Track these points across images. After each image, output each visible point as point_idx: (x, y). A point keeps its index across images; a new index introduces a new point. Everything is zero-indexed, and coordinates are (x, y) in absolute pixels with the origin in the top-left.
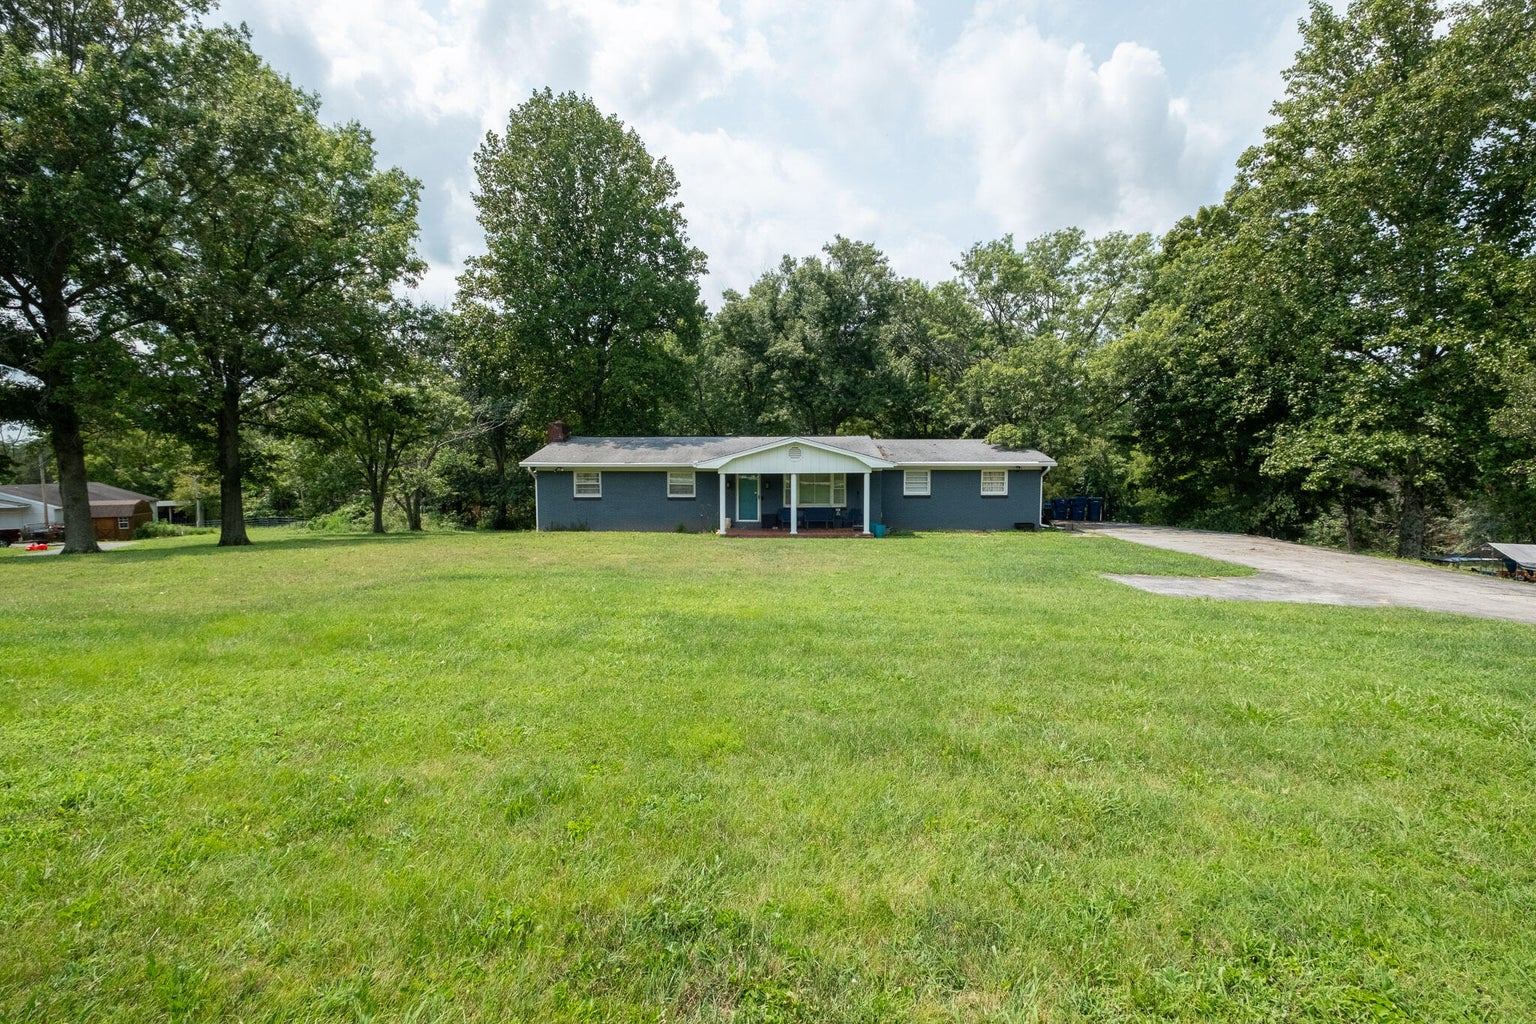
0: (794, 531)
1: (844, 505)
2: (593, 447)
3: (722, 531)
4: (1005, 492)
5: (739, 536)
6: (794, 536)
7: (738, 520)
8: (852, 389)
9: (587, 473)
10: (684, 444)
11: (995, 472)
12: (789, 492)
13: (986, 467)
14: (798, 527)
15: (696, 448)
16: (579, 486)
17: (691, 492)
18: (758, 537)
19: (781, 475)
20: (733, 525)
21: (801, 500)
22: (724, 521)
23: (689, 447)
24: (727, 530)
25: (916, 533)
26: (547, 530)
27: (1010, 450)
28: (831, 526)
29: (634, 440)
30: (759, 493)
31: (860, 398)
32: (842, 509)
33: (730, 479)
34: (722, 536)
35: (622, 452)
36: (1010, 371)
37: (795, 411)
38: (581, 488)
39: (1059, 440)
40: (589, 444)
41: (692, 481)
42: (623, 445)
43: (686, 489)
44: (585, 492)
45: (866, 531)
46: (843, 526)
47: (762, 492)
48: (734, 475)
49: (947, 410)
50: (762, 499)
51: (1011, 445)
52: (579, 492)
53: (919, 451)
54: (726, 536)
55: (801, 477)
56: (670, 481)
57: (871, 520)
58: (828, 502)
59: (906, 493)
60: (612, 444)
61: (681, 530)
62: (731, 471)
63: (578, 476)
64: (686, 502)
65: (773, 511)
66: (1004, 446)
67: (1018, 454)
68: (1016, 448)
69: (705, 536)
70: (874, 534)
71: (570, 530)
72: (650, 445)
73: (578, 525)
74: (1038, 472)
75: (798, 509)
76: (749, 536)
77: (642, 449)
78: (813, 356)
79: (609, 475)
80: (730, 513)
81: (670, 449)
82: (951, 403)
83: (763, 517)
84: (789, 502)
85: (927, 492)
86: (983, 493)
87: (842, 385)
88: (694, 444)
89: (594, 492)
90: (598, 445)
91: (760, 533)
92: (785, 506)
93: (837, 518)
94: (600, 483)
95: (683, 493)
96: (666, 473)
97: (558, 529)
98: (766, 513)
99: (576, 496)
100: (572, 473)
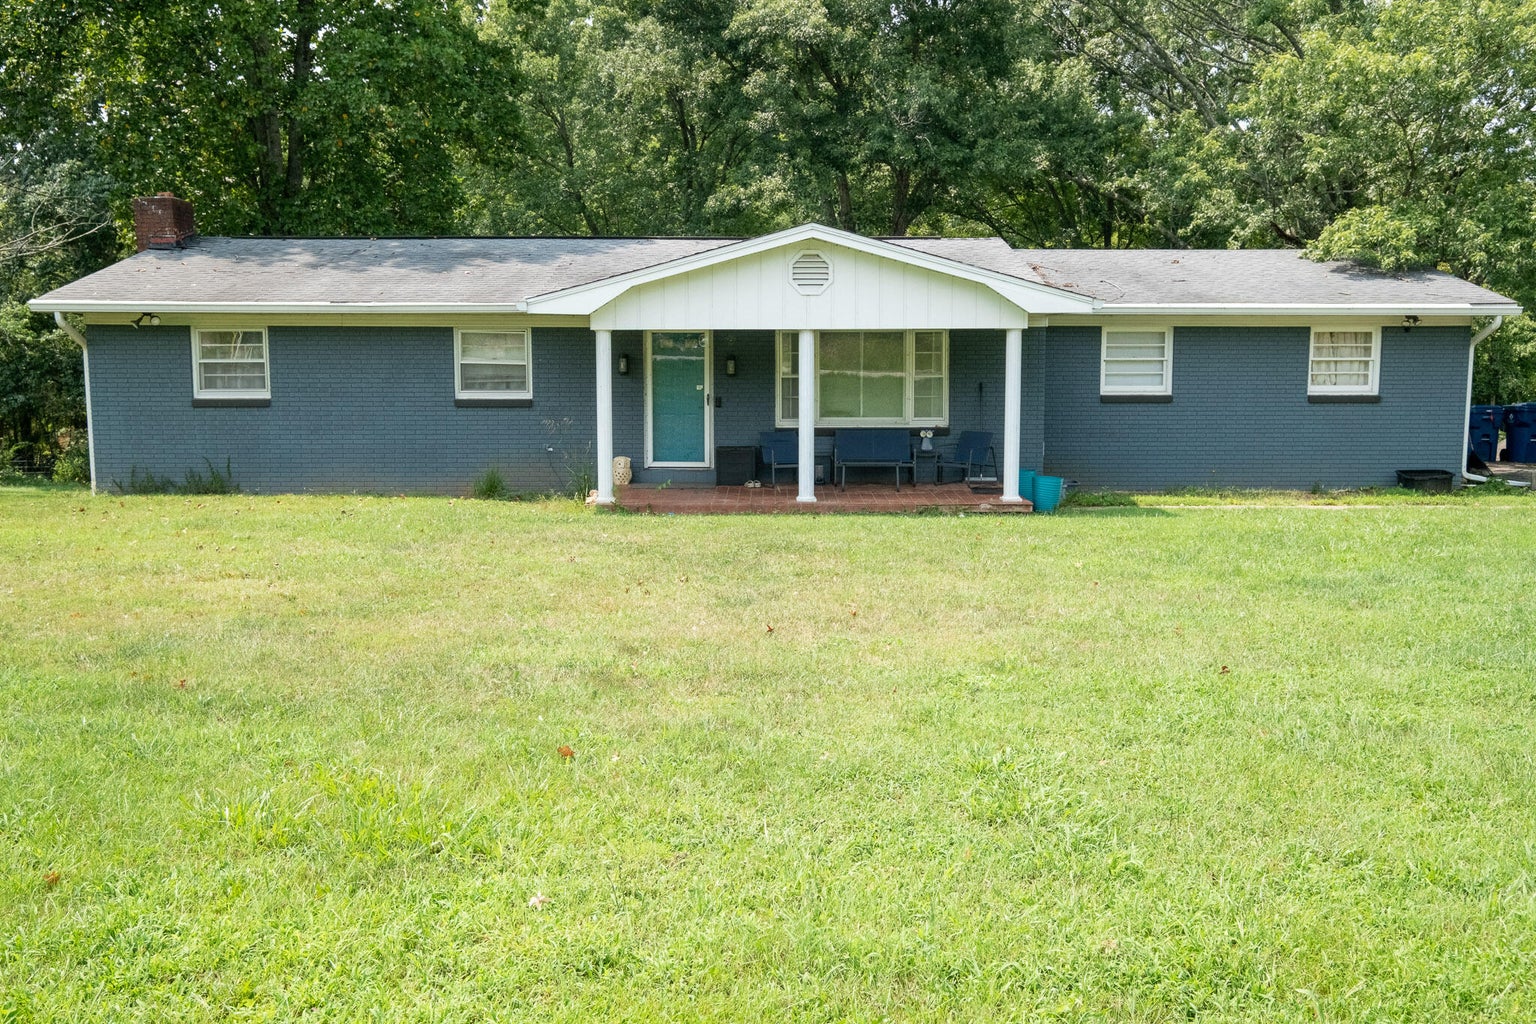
0: (806, 492)
1: (942, 422)
2: (251, 266)
3: (603, 494)
4: (1372, 388)
5: (653, 510)
6: (807, 509)
7: (649, 462)
8: (951, 121)
9: (226, 333)
10: (502, 259)
11: (1348, 333)
12: (793, 385)
13: (1325, 319)
14: (819, 482)
15: (534, 268)
16: (207, 367)
17: (522, 386)
18: (708, 510)
19: (770, 335)
20: (638, 474)
21: (825, 410)
22: (609, 468)
23: (514, 266)
24: (617, 490)
25: (1143, 500)
26: (121, 488)
27: (1383, 275)
28: (909, 479)
29: (371, 246)
30: (707, 387)
31: (972, 145)
32: (938, 432)
33: (628, 345)
34: (603, 509)
35: (328, 277)
36: (1385, 62)
37: (802, 181)
38: (213, 373)
39: (1514, 246)
40: (239, 257)
41: (523, 356)
42: (336, 261)
43: (507, 377)
44: (229, 384)
45: (1011, 493)
46: (940, 478)
47: (717, 385)
48: (638, 335)
49: (1201, 175)
50: (718, 403)
51: (1388, 261)
52: (209, 384)
53: (1137, 277)
54: (612, 509)
55: (825, 337)
56: (462, 355)
57: (1024, 465)
58: (900, 413)
59: (1107, 389)
60: (308, 258)
61: (492, 490)
62: (629, 323)
63: (204, 336)
64: (505, 414)
65: (745, 437)
66: (1366, 265)
67: (1407, 285)
68: (1400, 270)
69: (555, 507)
70: (1034, 504)
71: (184, 491)
72: (412, 260)
73: (206, 477)
75: (819, 433)
76: (678, 510)
77: (386, 270)
78: (850, 33)
79: (294, 338)
80: (627, 441)
81: (461, 271)
82: (1211, 158)
83: (721, 453)
84: (793, 411)
85: (1164, 388)
86: (1314, 390)
87: (927, 109)
88: (529, 258)
89: (249, 384)
90: (265, 258)
91: (712, 500)
92: (781, 423)
93: (925, 456)
94: (265, 360)
95: (496, 387)
96: (449, 331)
97: (144, 490)
98: (727, 443)
99: (201, 394)
100: (183, 331)
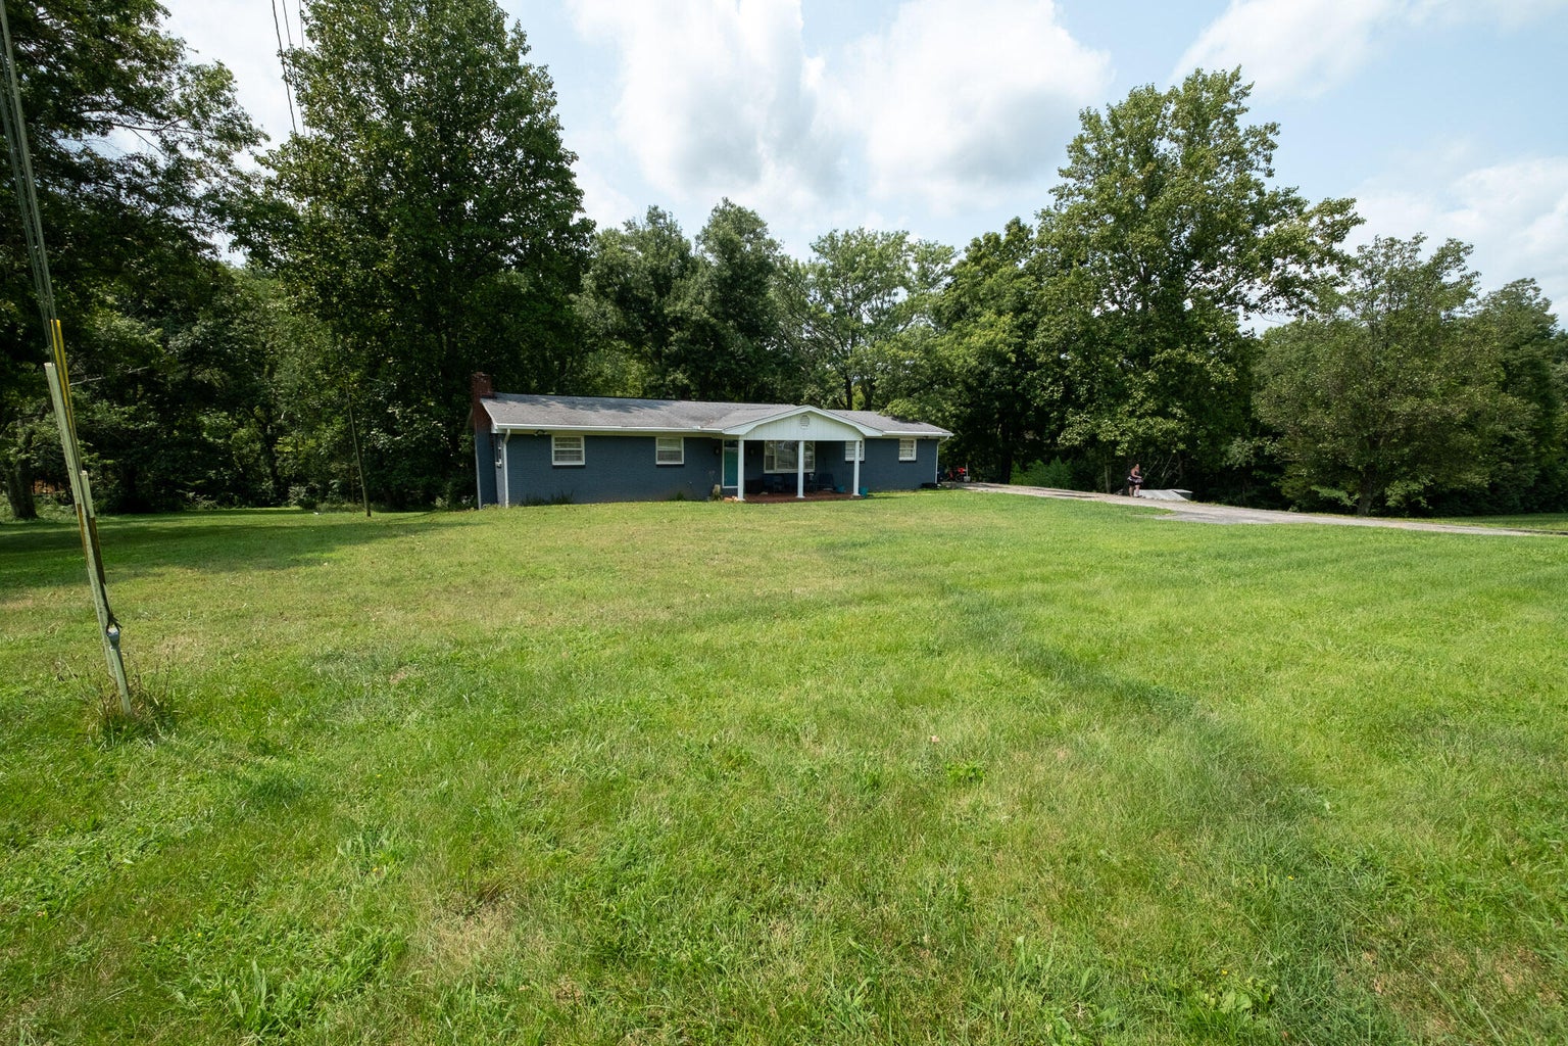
0: (801, 495)
1: (814, 470)
4: (914, 458)
9: (566, 437)
11: (905, 441)
12: (797, 458)
13: (905, 436)
16: (556, 452)
19: (792, 442)
20: (721, 491)
26: (526, 503)
27: (910, 422)
32: (813, 474)
38: (560, 455)
41: (680, 447)
43: (674, 455)
44: (563, 459)
45: (856, 493)
51: (910, 417)
52: (556, 459)
56: (659, 448)
62: (751, 438)
63: (556, 439)
64: (677, 470)
65: (754, 477)
66: (903, 418)
67: (915, 425)
68: (914, 421)
74: (936, 440)
79: (595, 440)
84: (797, 467)
86: (901, 459)
89: (572, 459)
92: (794, 471)
93: (811, 482)
94: (583, 449)
95: (671, 459)
96: (654, 438)
97: (537, 503)
98: (752, 478)
99: (555, 463)
100: (549, 437)
